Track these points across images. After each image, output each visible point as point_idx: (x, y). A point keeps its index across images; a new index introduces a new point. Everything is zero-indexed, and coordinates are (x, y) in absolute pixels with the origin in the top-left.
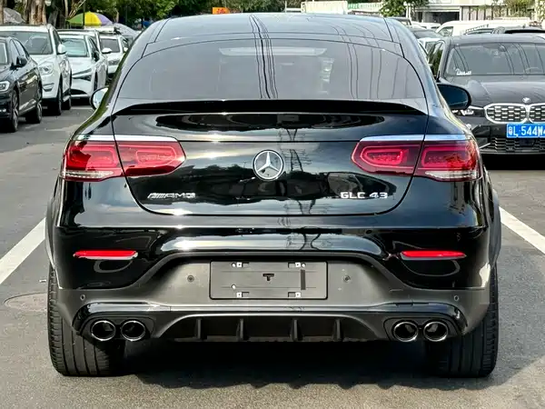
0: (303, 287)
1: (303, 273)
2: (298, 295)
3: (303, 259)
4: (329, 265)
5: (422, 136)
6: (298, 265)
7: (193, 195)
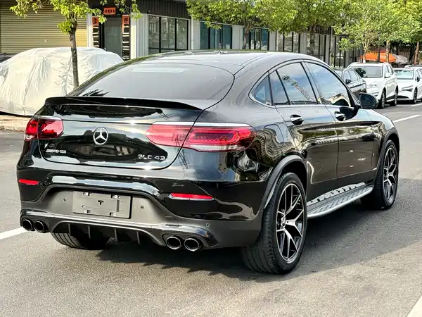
0: (118, 210)
1: (118, 201)
2: (115, 215)
3: (119, 194)
4: (134, 199)
5: (193, 123)
6: (116, 196)
7: (65, 152)
